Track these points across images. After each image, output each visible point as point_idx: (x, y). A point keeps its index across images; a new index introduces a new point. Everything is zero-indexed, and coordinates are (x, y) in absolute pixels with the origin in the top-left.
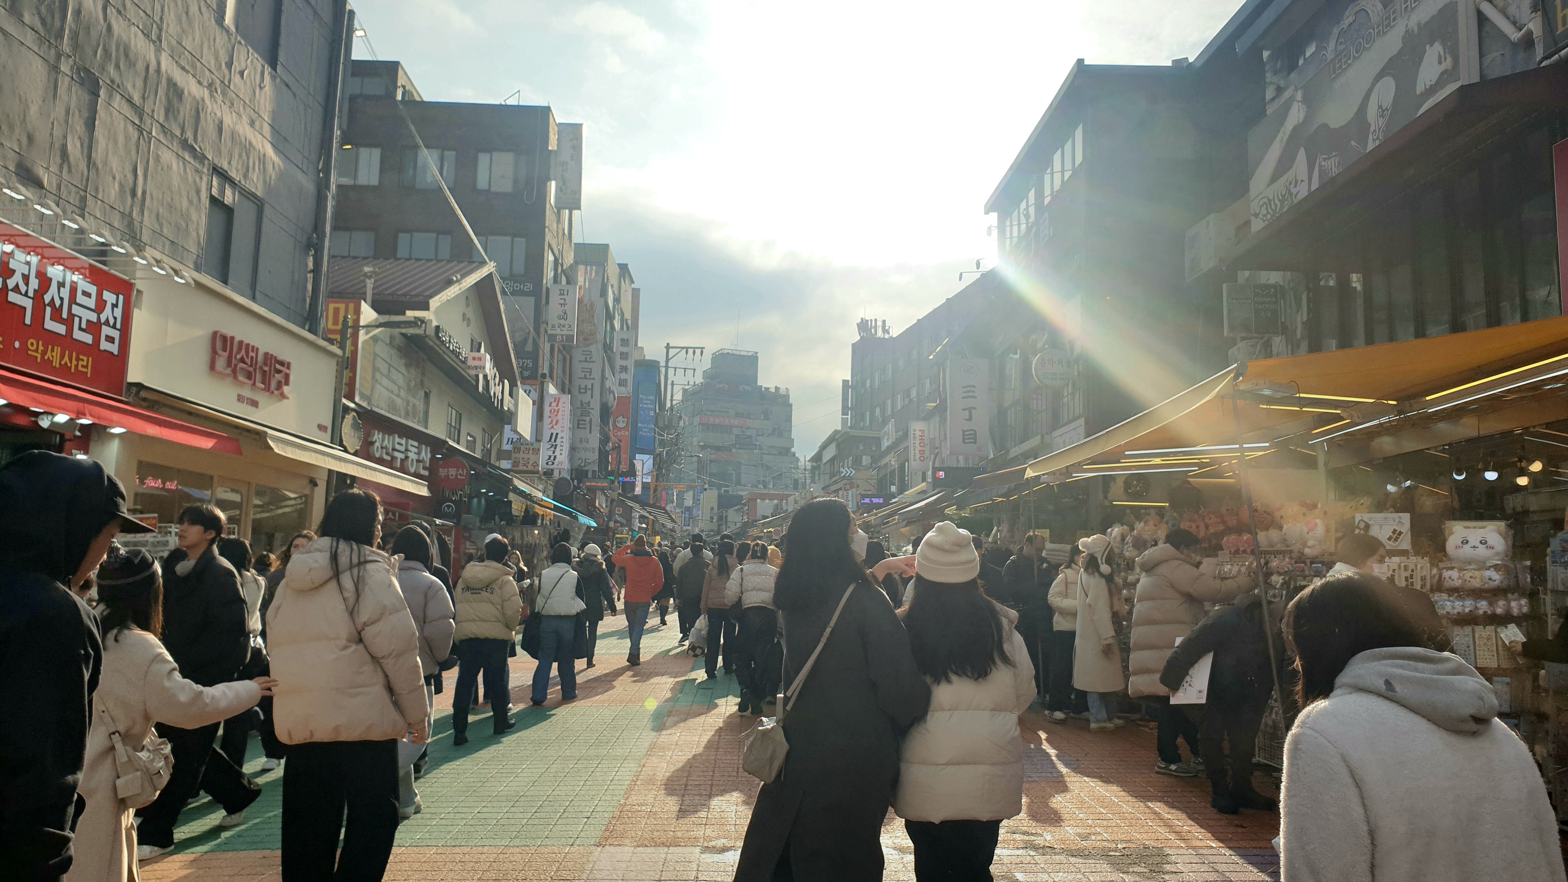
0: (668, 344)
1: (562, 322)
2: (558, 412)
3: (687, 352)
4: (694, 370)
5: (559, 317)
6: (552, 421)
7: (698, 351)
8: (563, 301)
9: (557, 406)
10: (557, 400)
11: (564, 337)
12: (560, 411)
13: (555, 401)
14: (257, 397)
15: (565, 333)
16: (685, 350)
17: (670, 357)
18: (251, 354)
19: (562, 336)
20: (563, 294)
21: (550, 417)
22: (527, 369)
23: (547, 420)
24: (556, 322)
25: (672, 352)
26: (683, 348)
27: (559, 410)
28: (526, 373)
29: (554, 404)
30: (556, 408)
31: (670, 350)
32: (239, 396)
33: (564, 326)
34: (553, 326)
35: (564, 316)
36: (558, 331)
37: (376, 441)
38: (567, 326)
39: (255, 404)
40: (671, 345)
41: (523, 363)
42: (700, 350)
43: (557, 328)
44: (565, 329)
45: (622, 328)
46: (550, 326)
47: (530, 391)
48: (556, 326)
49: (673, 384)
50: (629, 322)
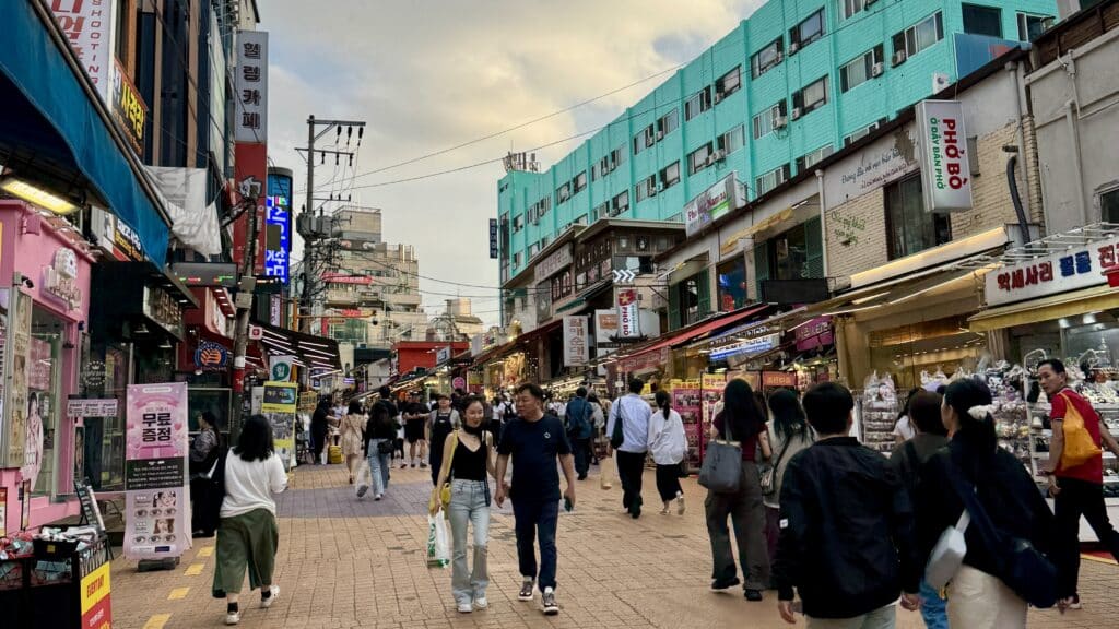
0: (312, 117)
3: (339, 130)
4: (351, 155)
7: (356, 129)
16: (337, 126)
17: (315, 135)
25: (318, 129)
26: (335, 123)
31: (316, 126)
40: (316, 118)
42: (358, 127)
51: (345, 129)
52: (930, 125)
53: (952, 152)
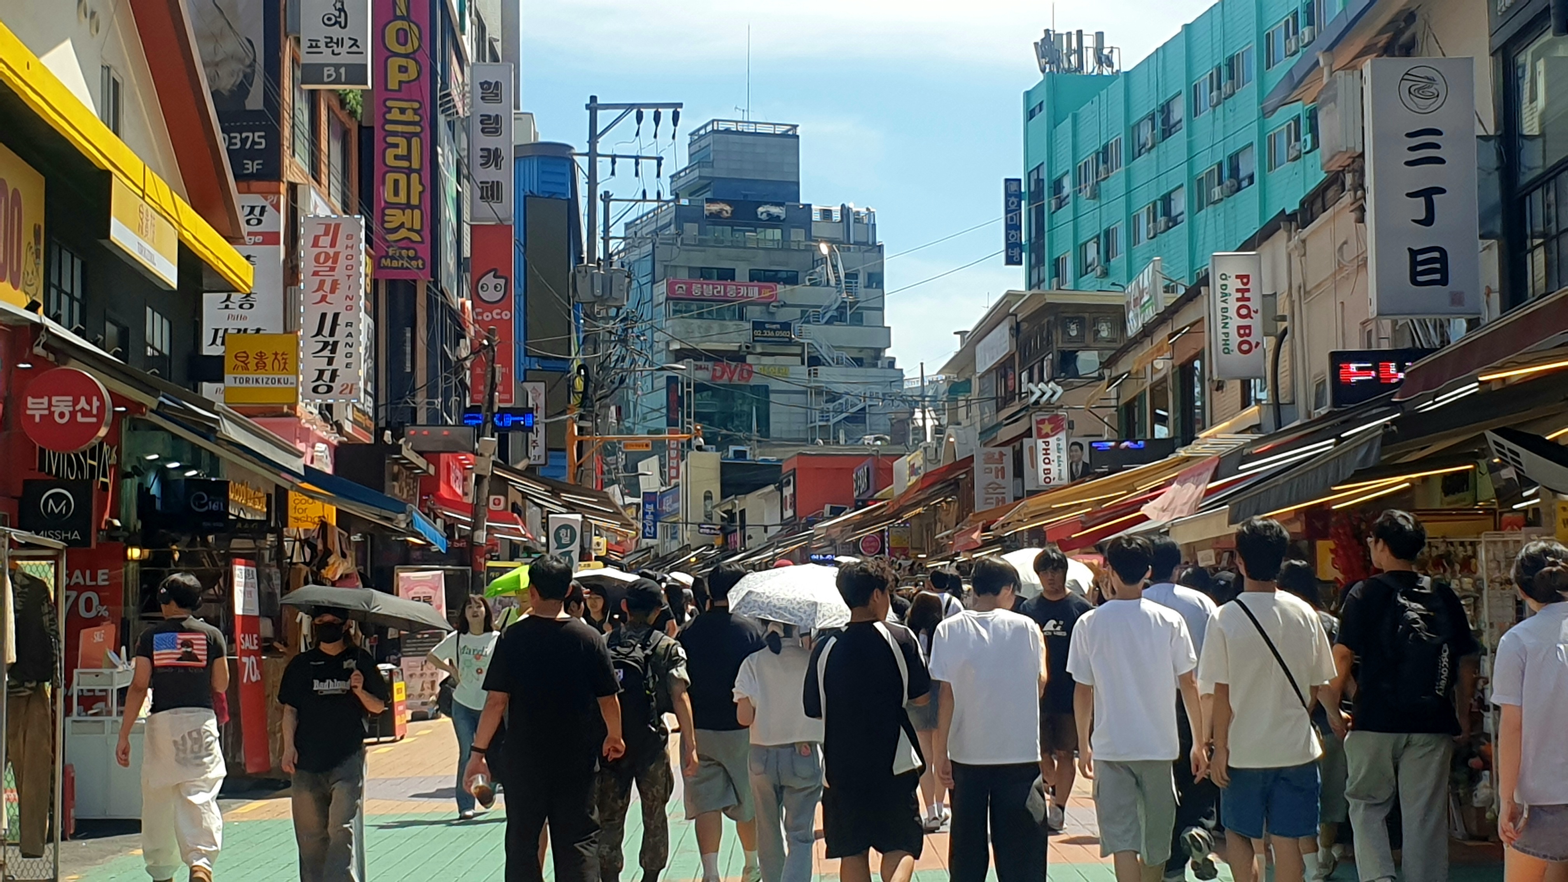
1: (336, 32)
2: (335, 261)
5: (328, 21)
6: (322, 283)
9: (333, 245)
10: (332, 230)
11: (343, 70)
12: (342, 257)
13: (326, 233)
15: (345, 58)
19: (337, 67)
21: (315, 274)
22: (253, 154)
23: (306, 281)
24: (321, 33)
27: (337, 254)
28: (252, 166)
29: (325, 241)
30: (331, 252)
33: (340, 43)
34: (313, 44)
35: (341, 17)
36: (325, 57)
38: (348, 43)
41: (244, 141)
43: (323, 48)
44: (343, 50)
45: (481, 56)
46: (305, 44)
47: (263, 209)
48: (322, 44)
49: (607, 198)
50: (498, 47)
52: (1219, 282)
53: (1244, 312)
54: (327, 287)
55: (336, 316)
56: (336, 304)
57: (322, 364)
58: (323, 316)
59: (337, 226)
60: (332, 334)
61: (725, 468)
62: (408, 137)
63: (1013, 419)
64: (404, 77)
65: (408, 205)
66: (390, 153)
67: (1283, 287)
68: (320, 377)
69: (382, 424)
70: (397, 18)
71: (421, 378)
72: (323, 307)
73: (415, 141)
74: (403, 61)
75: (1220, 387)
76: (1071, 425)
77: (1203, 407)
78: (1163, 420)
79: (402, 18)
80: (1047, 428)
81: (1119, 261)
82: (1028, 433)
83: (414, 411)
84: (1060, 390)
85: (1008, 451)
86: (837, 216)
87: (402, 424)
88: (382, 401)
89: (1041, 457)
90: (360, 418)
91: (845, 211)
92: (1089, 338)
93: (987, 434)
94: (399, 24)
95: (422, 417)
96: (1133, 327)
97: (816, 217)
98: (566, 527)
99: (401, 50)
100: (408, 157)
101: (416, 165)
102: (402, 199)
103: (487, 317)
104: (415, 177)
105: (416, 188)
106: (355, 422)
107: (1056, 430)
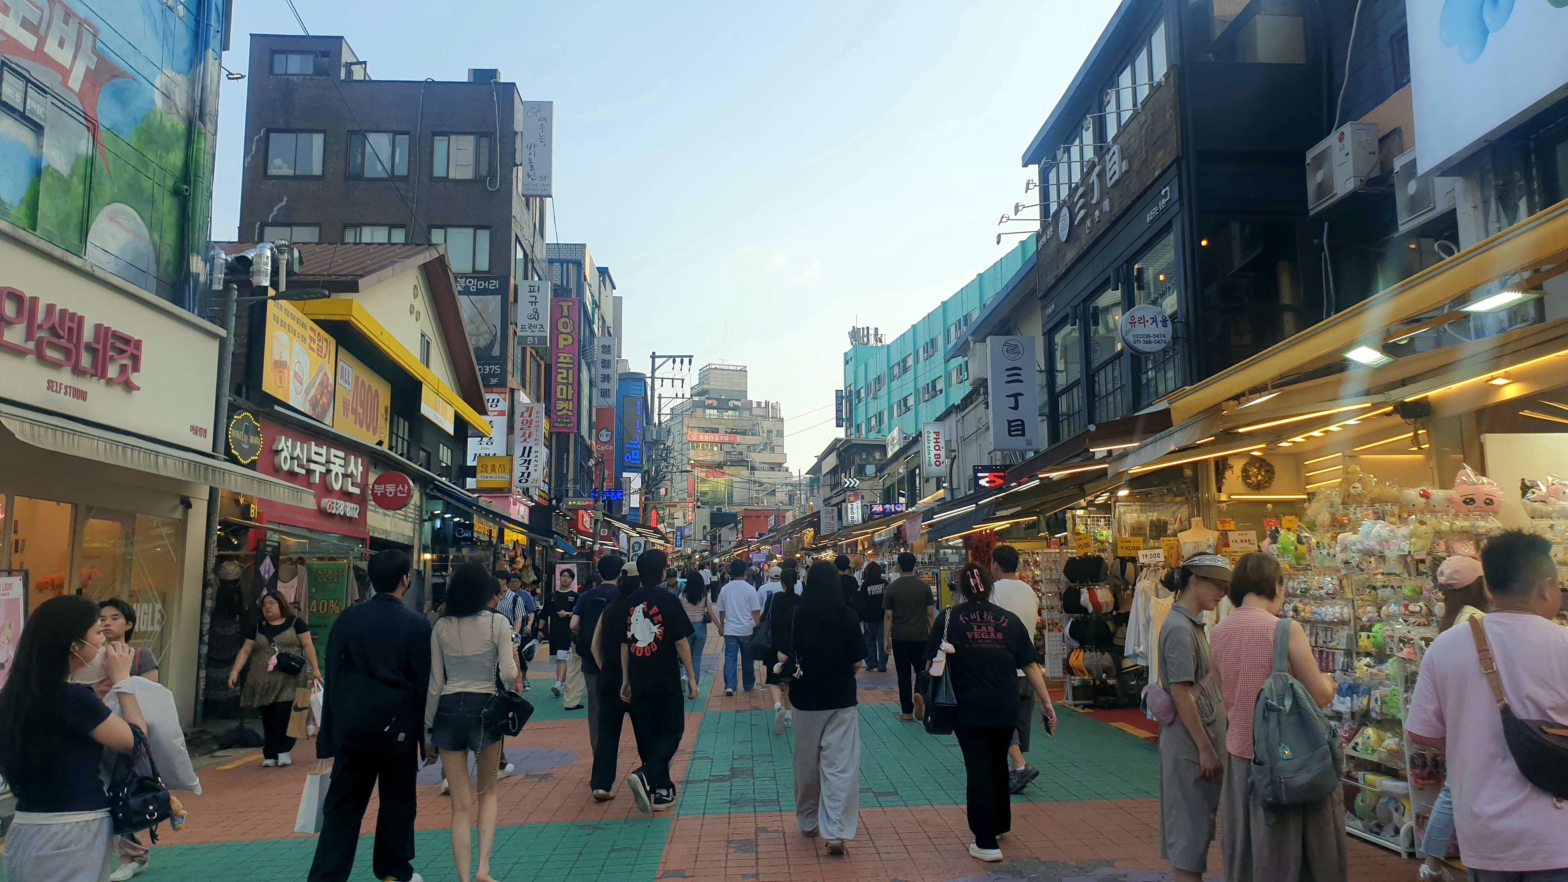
0: (654, 353)
1: (533, 322)
2: (531, 423)
3: (674, 362)
4: (683, 380)
5: (530, 317)
6: (525, 433)
7: (686, 360)
8: (533, 299)
9: (530, 416)
10: (530, 410)
11: (536, 339)
12: (534, 422)
13: (527, 411)
14: (83, 384)
15: (537, 334)
16: (672, 359)
17: (656, 367)
18: (68, 324)
19: (534, 337)
20: (534, 291)
21: (522, 429)
22: (494, 376)
23: (518, 432)
24: (527, 322)
26: (671, 357)
27: (532, 420)
28: (494, 381)
29: (526, 414)
30: (529, 419)
31: (656, 359)
32: (49, 381)
33: (535, 326)
34: (523, 327)
35: (535, 315)
36: (528, 333)
37: (282, 450)
38: (539, 327)
39: (81, 395)
40: (656, 355)
41: (490, 370)
42: (688, 359)
43: (527, 329)
44: (537, 330)
45: (603, 334)
46: (519, 326)
47: (498, 400)
48: (527, 327)
49: (660, 398)
50: (611, 330)
51: (678, 360)
52: (926, 435)
53: (937, 448)
54: (527, 435)
55: (531, 448)
56: (530, 443)
57: (524, 469)
58: (525, 448)
59: (532, 408)
60: (528, 456)
61: (712, 515)
62: (568, 369)
63: (838, 494)
64: (566, 343)
65: (567, 399)
66: (559, 376)
67: (954, 438)
68: (523, 475)
69: (552, 496)
70: (563, 317)
71: (571, 476)
72: (525, 444)
73: (571, 371)
74: (566, 336)
75: (927, 481)
76: (863, 497)
77: (920, 490)
78: (903, 495)
79: (566, 317)
80: (852, 499)
81: (885, 426)
82: (844, 501)
83: (567, 491)
84: (858, 482)
85: (836, 508)
86: (763, 405)
87: (562, 497)
88: (553, 486)
89: (849, 511)
90: (542, 494)
91: (767, 403)
92: (870, 460)
93: (827, 502)
94: (564, 319)
95: (571, 494)
96: (890, 454)
97: (754, 405)
98: (637, 543)
99: (565, 331)
100: (567, 378)
101: (571, 381)
102: (564, 396)
103: (603, 449)
104: (570, 387)
105: (571, 392)
106: (539, 496)
107: (856, 500)
